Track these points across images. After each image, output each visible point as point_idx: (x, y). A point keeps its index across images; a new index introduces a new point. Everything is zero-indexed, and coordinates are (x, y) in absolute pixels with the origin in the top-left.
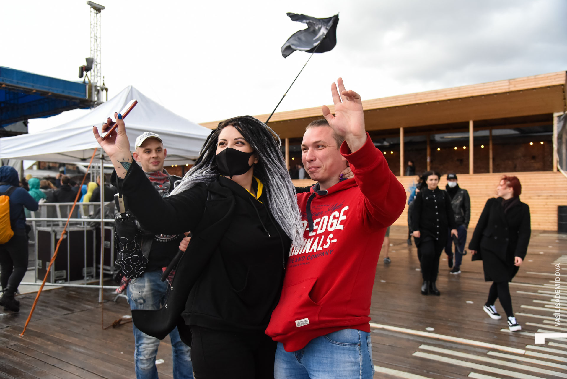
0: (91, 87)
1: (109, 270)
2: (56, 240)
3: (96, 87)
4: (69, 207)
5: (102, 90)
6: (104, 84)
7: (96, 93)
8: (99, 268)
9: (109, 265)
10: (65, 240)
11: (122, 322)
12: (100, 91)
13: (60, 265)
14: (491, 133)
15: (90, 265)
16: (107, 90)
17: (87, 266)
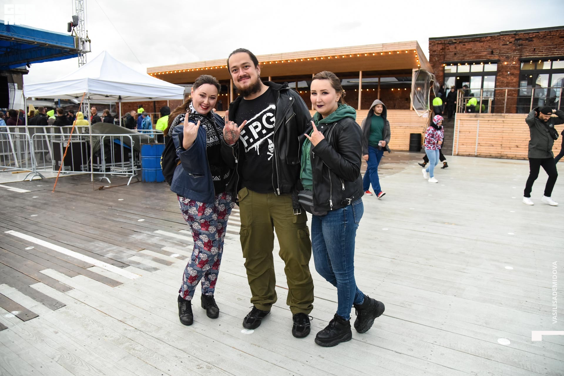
0: (77, 39)
1: (97, 167)
2: (64, 148)
3: (81, 39)
4: (68, 129)
5: (86, 41)
6: (87, 37)
7: (82, 43)
8: (90, 166)
9: (96, 163)
10: (69, 148)
11: (103, 188)
12: (85, 41)
13: (67, 162)
14: (379, 80)
15: (85, 163)
16: (90, 41)
17: (84, 164)
